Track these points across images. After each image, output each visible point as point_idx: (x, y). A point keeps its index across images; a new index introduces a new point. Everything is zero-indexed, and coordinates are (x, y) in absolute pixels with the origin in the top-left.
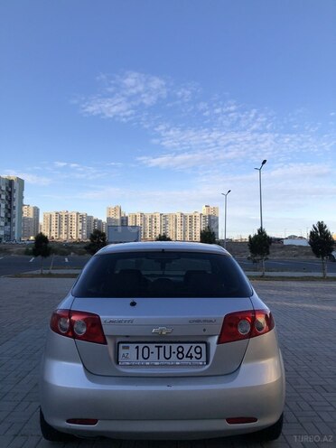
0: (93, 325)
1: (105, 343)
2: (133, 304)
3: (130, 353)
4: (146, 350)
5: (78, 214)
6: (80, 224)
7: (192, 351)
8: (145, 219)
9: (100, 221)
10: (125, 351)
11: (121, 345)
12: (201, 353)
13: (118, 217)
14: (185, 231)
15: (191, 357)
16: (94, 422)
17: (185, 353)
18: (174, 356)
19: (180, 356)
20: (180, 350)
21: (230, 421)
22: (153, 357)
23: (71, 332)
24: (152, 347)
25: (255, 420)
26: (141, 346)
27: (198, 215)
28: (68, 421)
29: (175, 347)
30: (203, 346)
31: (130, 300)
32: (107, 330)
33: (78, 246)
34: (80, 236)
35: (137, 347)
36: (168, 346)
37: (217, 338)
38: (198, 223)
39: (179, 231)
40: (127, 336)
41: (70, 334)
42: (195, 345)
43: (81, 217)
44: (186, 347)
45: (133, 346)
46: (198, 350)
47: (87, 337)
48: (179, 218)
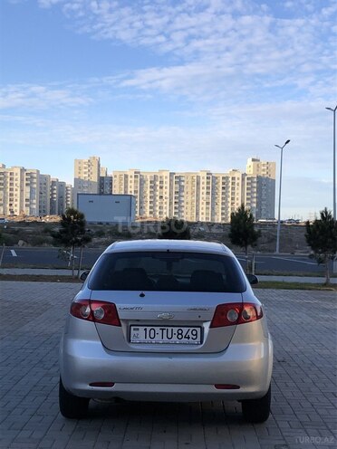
0: (109, 312)
1: (120, 325)
2: (142, 295)
3: (140, 334)
4: (152, 331)
5: (23, 170)
6: (27, 189)
7: (190, 333)
8: (142, 182)
9: (62, 185)
10: (136, 332)
11: (132, 328)
12: (196, 335)
13: (95, 179)
14: (214, 203)
15: (189, 338)
16: (111, 384)
17: (184, 335)
18: (175, 337)
19: (180, 337)
20: (180, 332)
21: (218, 386)
22: (158, 338)
23: (92, 317)
24: (157, 329)
25: (238, 387)
26: (148, 328)
27: (238, 175)
28: (91, 385)
29: (175, 329)
30: (199, 329)
31: (140, 292)
32: (122, 315)
33: (29, 229)
34: (27, 211)
35: (145, 329)
36: (170, 329)
37: (209, 323)
38: (238, 191)
39: (203, 206)
40: (138, 320)
41: (91, 318)
42: (192, 329)
43: (28, 177)
44: (185, 330)
45: (142, 329)
46: (194, 332)
47: (104, 321)
48: (203, 181)
